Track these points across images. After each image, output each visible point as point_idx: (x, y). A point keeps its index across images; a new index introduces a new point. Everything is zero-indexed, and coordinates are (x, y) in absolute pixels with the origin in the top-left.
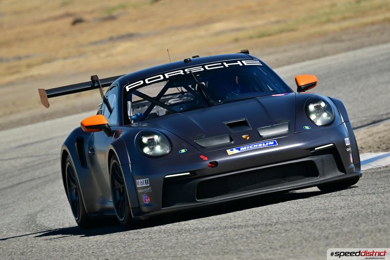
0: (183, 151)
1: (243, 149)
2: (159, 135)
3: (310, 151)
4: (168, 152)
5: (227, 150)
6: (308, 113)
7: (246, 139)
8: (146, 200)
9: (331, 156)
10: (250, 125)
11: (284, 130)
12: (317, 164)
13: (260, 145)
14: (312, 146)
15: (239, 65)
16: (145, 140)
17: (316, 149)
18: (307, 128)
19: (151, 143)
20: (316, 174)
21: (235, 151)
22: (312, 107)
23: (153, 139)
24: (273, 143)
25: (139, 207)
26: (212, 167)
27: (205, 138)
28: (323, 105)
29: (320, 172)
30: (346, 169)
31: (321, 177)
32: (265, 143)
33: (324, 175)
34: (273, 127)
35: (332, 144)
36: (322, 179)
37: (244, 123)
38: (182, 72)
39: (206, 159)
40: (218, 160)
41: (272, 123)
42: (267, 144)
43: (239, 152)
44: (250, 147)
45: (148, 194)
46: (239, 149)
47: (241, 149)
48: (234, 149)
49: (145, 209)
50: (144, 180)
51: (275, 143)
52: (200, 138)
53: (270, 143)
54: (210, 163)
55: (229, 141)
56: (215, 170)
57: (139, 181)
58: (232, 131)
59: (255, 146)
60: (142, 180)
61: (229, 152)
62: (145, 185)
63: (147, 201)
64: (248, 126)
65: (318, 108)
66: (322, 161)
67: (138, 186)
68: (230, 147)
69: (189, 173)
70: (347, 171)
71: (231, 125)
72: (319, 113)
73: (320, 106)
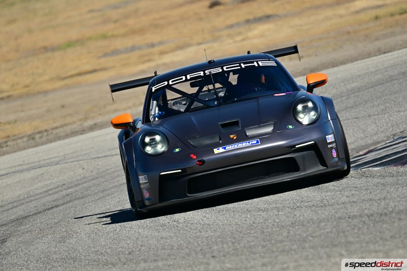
0: (177, 150)
1: (229, 148)
2: (159, 135)
3: (291, 149)
4: (166, 150)
5: (214, 149)
6: (295, 113)
7: (233, 138)
8: (146, 195)
9: (313, 152)
10: (240, 125)
11: (269, 129)
12: (298, 160)
13: (244, 144)
14: (292, 144)
15: (255, 65)
16: (147, 140)
17: (297, 146)
18: (290, 127)
19: (153, 143)
20: (296, 169)
21: (221, 150)
22: (300, 107)
23: (154, 139)
24: (255, 142)
25: (143, 201)
26: (200, 165)
27: (199, 137)
28: (310, 105)
29: (300, 167)
30: (328, 164)
31: (301, 172)
32: (249, 142)
33: (305, 170)
34: (260, 127)
35: (313, 142)
36: (303, 174)
37: (236, 123)
38: (202, 73)
39: (195, 157)
40: (205, 158)
41: (260, 123)
42: (251, 143)
43: (225, 151)
44: (235, 146)
45: (148, 189)
46: (225, 148)
47: (227, 148)
48: (220, 148)
49: (147, 203)
50: (144, 176)
51: (258, 142)
52: (195, 138)
53: (253, 142)
54: (198, 161)
55: (218, 140)
56: (203, 167)
57: (140, 177)
58: (223, 130)
59: (239, 145)
60: (142, 177)
61: (216, 151)
62: (145, 181)
64: (238, 126)
65: (305, 108)
66: (303, 157)
67: (141, 182)
68: (218, 146)
69: (180, 171)
70: (328, 166)
71: (224, 126)
72: (305, 112)
73: (307, 106)
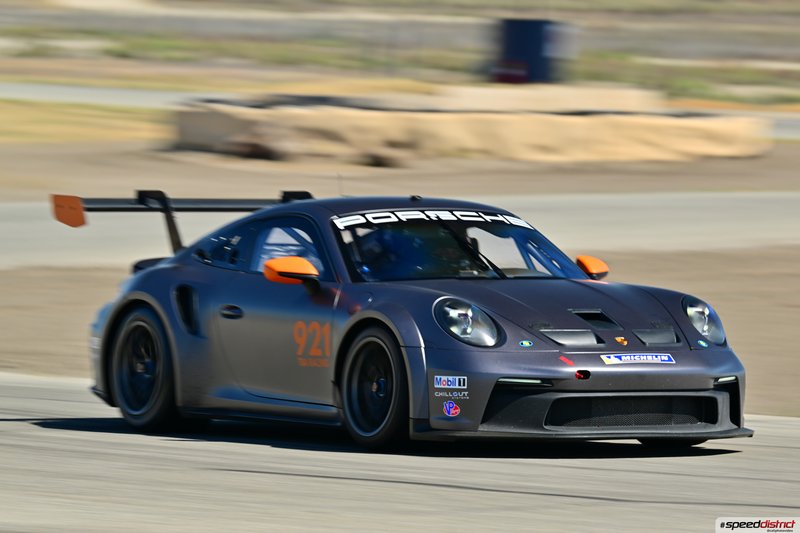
0: (526, 343)
1: (626, 358)
2: (472, 309)
5: (602, 357)
7: (622, 343)
9: (728, 395)
10: (615, 322)
12: (719, 405)
13: (650, 358)
14: (715, 374)
16: (454, 313)
17: (720, 380)
18: (702, 343)
19: (465, 321)
21: (614, 360)
22: (691, 312)
23: (466, 315)
24: (666, 358)
25: (428, 420)
26: (579, 378)
28: (707, 311)
29: (719, 417)
31: (719, 425)
32: (656, 357)
35: (734, 378)
36: (719, 429)
37: (604, 318)
39: (571, 363)
40: (590, 369)
42: (659, 358)
43: (622, 362)
44: (636, 358)
46: (620, 358)
47: (623, 358)
48: (612, 356)
50: (457, 378)
51: (670, 360)
53: (663, 358)
54: (579, 372)
55: (596, 342)
56: (584, 383)
57: (444, 378)
58: (592, 326)
59: (642, 357)
60: (451, 378)
61: (605, 359)
62: (457, 387)
63: (452, 411)
64: (612, 322)
65: (701, 315)
66: (723, 401)
68: (603, 351)
69: (538, 382)
73: (704, 312)
